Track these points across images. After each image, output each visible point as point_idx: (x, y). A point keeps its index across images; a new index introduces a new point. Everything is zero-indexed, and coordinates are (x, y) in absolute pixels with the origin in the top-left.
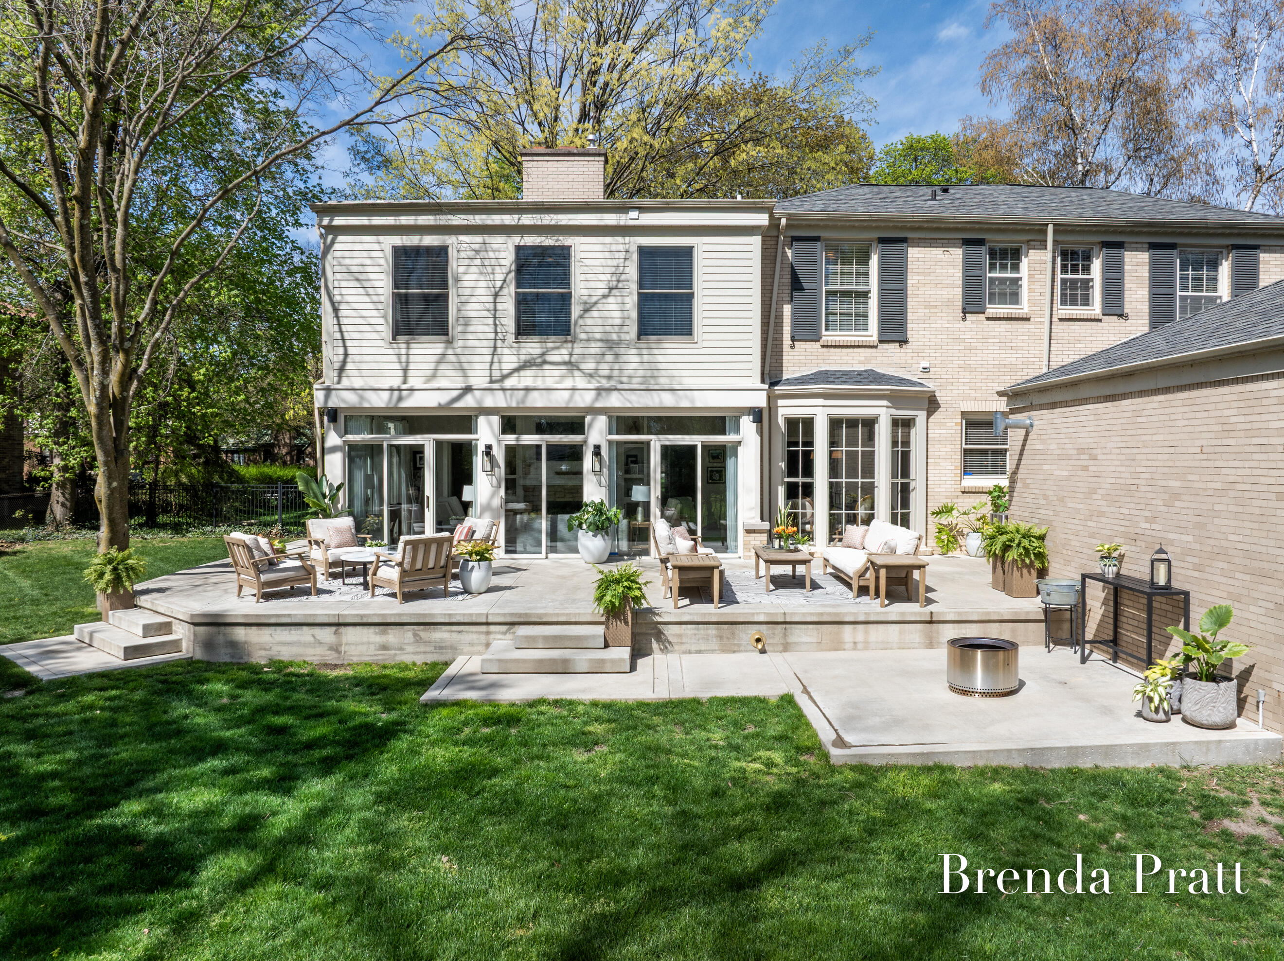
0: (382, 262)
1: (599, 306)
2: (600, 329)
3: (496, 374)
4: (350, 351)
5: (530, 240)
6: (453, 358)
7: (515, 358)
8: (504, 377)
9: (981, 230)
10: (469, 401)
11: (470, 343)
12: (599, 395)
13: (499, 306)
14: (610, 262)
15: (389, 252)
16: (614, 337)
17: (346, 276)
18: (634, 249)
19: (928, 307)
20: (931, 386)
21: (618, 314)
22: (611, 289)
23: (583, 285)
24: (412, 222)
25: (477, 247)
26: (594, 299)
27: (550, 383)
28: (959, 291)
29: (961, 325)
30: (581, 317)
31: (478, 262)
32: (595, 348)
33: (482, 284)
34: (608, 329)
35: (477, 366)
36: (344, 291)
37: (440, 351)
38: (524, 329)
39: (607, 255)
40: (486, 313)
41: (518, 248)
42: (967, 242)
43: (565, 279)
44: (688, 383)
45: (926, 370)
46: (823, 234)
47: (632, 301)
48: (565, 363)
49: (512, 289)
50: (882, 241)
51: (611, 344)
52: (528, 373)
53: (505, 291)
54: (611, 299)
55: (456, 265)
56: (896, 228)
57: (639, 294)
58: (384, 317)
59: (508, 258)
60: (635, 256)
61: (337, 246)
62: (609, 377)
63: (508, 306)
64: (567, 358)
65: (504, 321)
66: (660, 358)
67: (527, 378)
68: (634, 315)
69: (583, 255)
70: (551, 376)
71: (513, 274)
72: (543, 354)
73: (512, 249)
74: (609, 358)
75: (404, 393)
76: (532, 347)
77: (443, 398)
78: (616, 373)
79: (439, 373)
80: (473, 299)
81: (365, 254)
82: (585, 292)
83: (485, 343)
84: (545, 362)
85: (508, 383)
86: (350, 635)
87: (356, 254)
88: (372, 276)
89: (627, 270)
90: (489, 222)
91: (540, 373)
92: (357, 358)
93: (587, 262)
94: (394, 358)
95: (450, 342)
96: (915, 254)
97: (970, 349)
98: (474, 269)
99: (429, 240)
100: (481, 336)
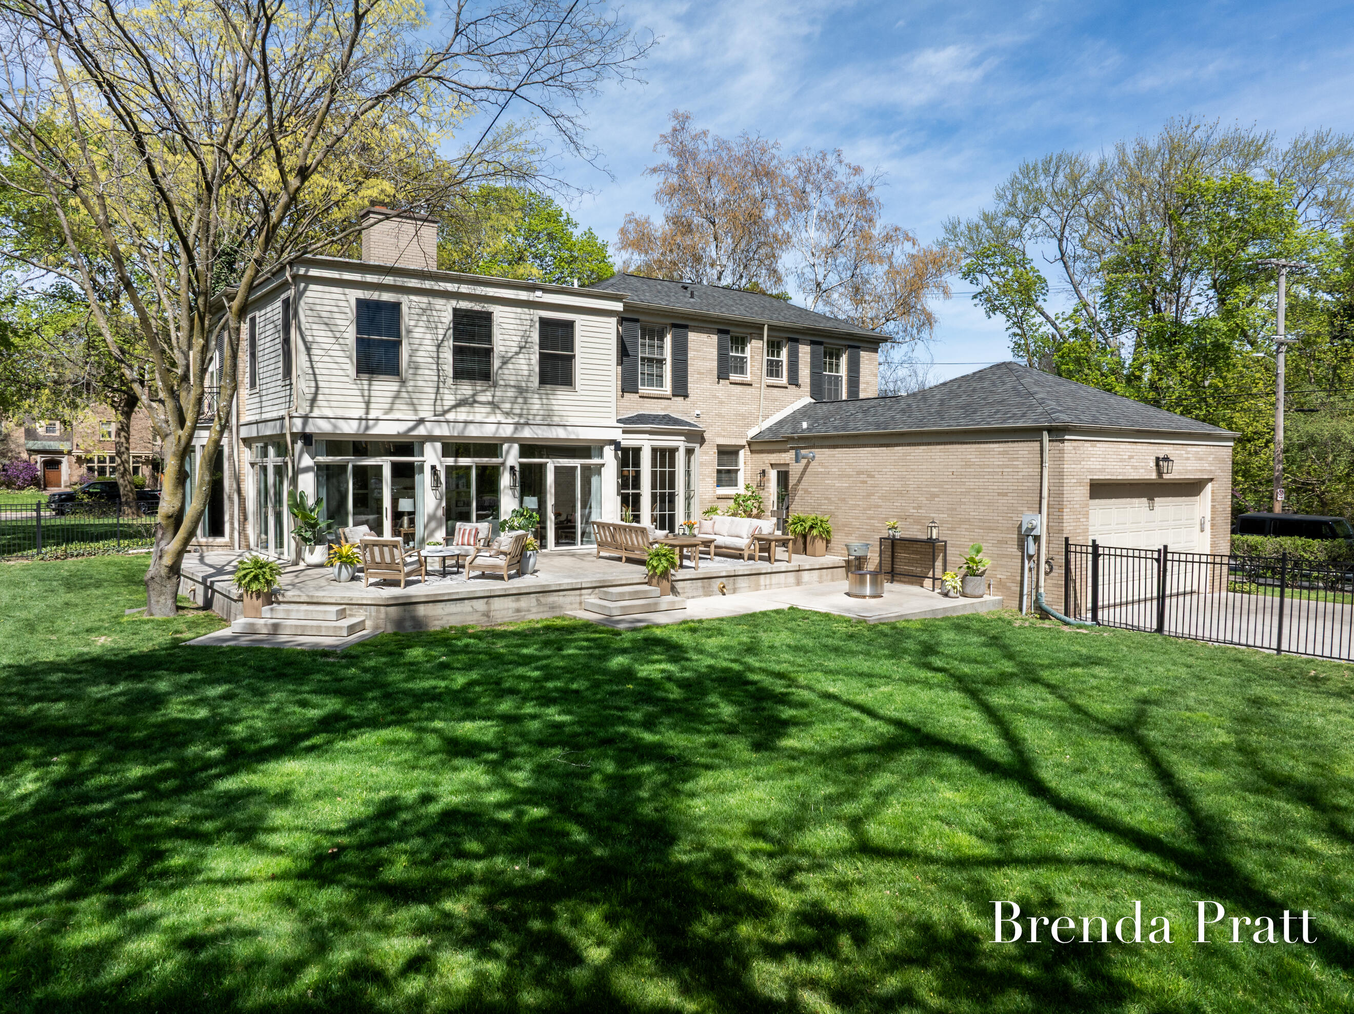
0: (348, 310)
1: (513, 360)
2: (513, 378)
3: (439, 408)
4: (321, 384)
5: (464, 305)
6: (404, 395)
7: (452, 397)
8: (445, 412)
9: (728, 324)
10: (422, 431)
11: (421, 383)
12: (516, 429)
13: (441, 355)
14: (520, 328)
15: (353, 303)
16: (524, 384)
17: (316, 320)
18: (536, 319)
19: (699, 373)
20: (702, 426)
21: (526, 367)
22: (521, 348)
23: (501, 343)
24: (375, 281)
25: (424, 306)
26: (510, 355)
27: (478, 418)
28: (715, 364)
29: (716, 387)
30: (500, 368)
31: (425, 318)
32: (511, 393)
33: (429, 336)
34: (520, 378)
35: (424, 402)
36: (315, 332)
37: (396, 388)
38: (460, 374)
39: (518, 322)
40: (430, 360)
41: (455, 310)
42: (720, 332)
43: (488, 337)
44: (572, 421)
45: (698, 416)
46: (642, 318)
47: (535, 358)
48: (489, 403)
49: (451, 343)
50: (674, 326)
51: (521, 390)
52: (463, 409)
53: (446, 343)
54: (521, 356)
55: (407, 320)
56: (683, 318)
57: (540, 354)
58: (349, 357)
59: (447, 317)
60: (537, 325)
61: (308, 293)
62: (520, 415)
63: (448, 356)
64: (490, 399)
65: (445, 367)
66: (554, 402)
67: (462, 414)
68: (537, 369)
69: (502, 320)
70: (480, 413)
71: (451, 331)
72: (474, 395)
73: (451, 311)
74: (520, 400)
75: (371, 423)
76: (466, 389)
77: (400, 428)
78: (525, 412)
79: (396, 406)
80: (422, 348)
81: (333, 303)
82: (502, 349)
83: (431, 384)
84: (475, 402)
85: (450, 416)
86: (497, 603)
87: (326, 302)
88: (339, 322)
89: (532, 334)
90: (436, 288)
91: (471, 410)
92: (327, 391)
93: (505, 326)
94: (358, 393)
95: (403, 382)
96: (692, 336)
97: (721, 403)
98: (421, 324)
99: (386, 297)
100: (427, 378)
